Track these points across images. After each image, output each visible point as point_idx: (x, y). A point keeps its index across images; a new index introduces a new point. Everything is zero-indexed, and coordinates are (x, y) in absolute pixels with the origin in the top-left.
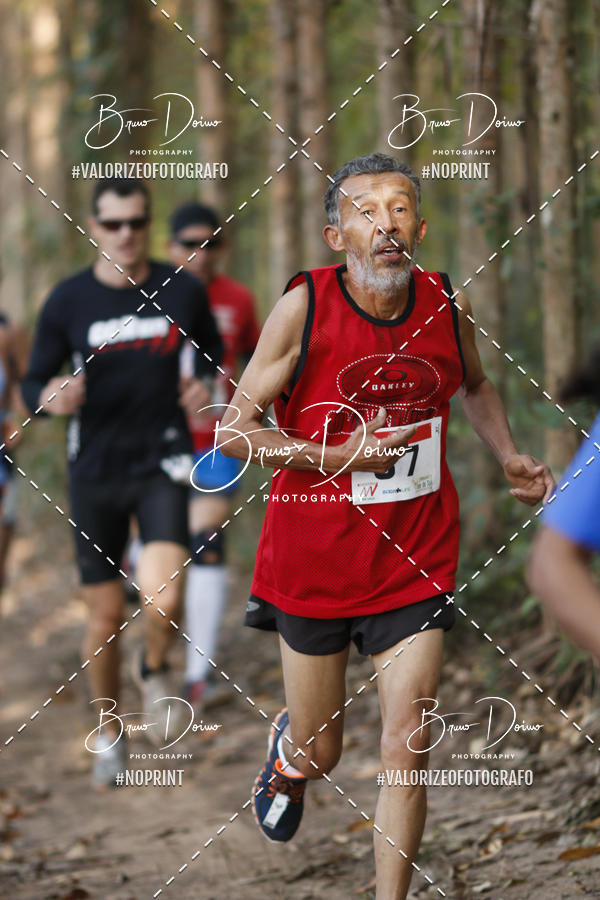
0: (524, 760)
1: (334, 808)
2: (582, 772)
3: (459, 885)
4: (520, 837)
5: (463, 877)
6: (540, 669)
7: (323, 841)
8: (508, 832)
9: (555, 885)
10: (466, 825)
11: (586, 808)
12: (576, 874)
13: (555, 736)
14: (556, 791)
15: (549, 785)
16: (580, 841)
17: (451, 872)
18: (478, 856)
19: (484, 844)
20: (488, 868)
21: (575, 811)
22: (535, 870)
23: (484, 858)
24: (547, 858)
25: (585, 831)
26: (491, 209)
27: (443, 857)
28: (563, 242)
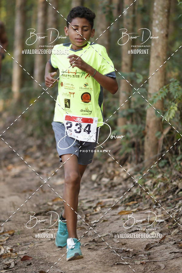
0: (108, 182)
1: (48, 194)
2: (127, 187)
3: (87, 221)
4: (106, 206)
5: (88, 218)
6: (115, 153)
7: (44, 204)
8: (103, 204)
9: (117, 222)
10: (89, 202)
11: (128, 198)
12: (124, 219)
13: (119, 175)
14: (118, 193)
15: (116, 190)
16: (125, 209)
17: (84, 216)
18: (93, 212)
19: (95, 208)
20: (96, 216)
21: (124, 199)
22: (111, 217)
23: (95, 212)
24: (114, 214)
25: (127, 206)
26: (108, 9)
27: (82, 211)
28: (130, 21)
